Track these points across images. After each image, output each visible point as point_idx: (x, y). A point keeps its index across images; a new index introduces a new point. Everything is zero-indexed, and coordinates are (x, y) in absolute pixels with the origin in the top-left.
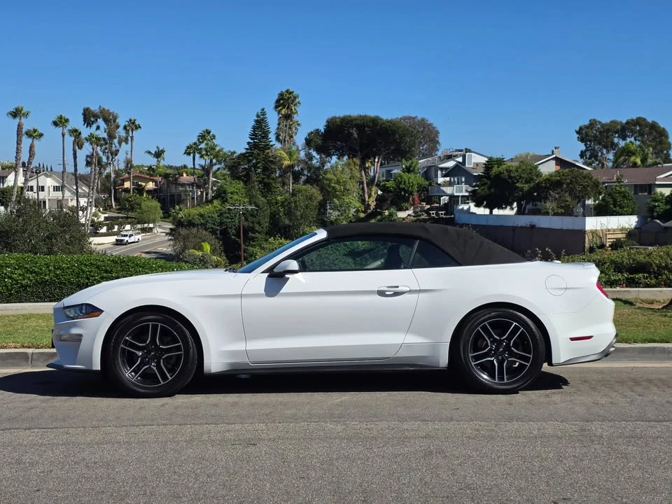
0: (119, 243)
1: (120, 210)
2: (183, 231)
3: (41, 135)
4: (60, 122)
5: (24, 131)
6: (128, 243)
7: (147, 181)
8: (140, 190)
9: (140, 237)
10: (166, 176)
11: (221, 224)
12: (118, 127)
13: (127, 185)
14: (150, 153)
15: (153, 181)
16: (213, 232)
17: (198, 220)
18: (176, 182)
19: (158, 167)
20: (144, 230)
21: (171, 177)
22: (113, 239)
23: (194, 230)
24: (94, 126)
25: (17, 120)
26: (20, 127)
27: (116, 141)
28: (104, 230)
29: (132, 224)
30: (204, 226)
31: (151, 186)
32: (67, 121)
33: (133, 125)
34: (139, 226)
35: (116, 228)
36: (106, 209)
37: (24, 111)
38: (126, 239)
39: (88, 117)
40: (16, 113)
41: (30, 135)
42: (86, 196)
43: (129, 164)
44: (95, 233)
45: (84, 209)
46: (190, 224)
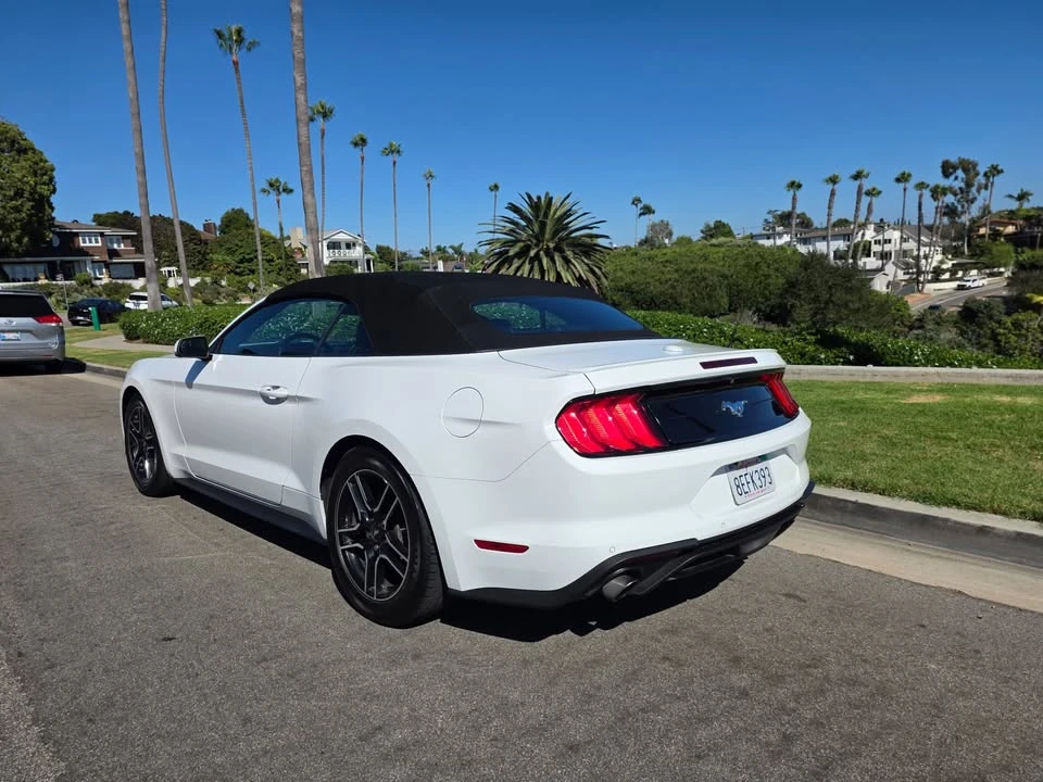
0: (961, 288)
1: (971, 256)
2: (1023, 275)
3: (879, 193)
4: (903, 178)
5: (864, 191)
6: (970, 288)
7: (1006, 225)
8: (995, 235)
9: (985, 282)
10: (1027, 218)
12: (977, 174)
13: (982, 231)
14: (1010, 196)
15: (1013, 224)
18: (1039, 223)
19: (1018, 210)
20: (991, 275)
21: (1034, 219)
22: (954, 284)
24: (952, 177)
25: (858, 182)
26: (860, 188)
27: (974, 189)
28: (947, 276)
29: (979, 269)
31: (1010, 229)
32: (909, 175)
33: (995, 171)
34: (988, 271)
35: (960, 274)
36: (955, 255)
37: (865, 173)
38: (968, 284)
39: (947, 169)
40: (857, 176)
41: (868, 193)
42: (929, 245)
43: (986, 210)
44: (936, 279)
45: (926, 257)
46: (1033, 266)
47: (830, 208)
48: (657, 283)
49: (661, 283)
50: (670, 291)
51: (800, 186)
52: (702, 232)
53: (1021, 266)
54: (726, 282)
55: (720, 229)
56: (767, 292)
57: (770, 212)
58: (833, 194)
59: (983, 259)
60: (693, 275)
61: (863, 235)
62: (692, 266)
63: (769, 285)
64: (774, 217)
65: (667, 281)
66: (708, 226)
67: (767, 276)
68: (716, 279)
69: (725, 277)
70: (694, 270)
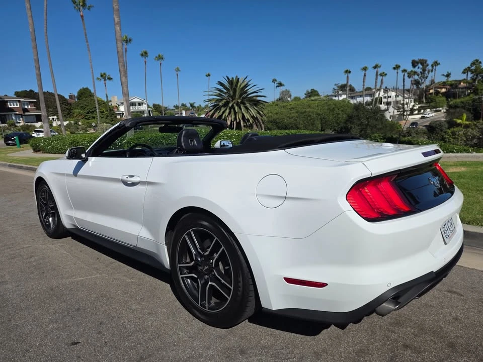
0: (423, 117)
1: (426, 103)
2: (452, 111)
3: (386, 74)
4: (397, 67)
5: (379, 74)
6: (427, 117)
7: (441, 88)
8: (437, 93)
9: (433, 114)
10: (451, 85)
11: (473, 106)
12: (428, 65)
13: (431, 91)
14: (443, 75)
15: (445, 88)
16: (469, 110)
17: (460, 105)
18: (456, 87)
19: (448, 81)
20: (436, 111)
21: (455, 85)
22: (420, 116)
23: (458, 110)
24: (417, 67)
25: (376, 70)
26: (377, 72)
27: (426, 72)
28: (416, 112)
29: (431, 109)
30: (464, 107)
31: (444, 90)
32: (399, 66)
33: (436, 64)
34: (434, 109)
35: (422, 111)
36: (420, 103)
37: (379, 65)
38: (426, 116)
39: (414, 64)
40: (376, 67)
41: (381, 75)
42: (409, 98)
43: (433, 82)
44: (412, 114)
45: (407, 104)
46: (456, 107)
47: (364, 82)
48: (288, 119)
49: (290, 118)
50: (294, 122)
51: (350, 72)
52: (305, 94)
53: (450, 107)
54: (320, 117)
55: (313, 93)
56: (338, 121)
57: (335, 85)
58: (365, 75)
59: (432, 104)
60: (304, 114)
61: (379, 94)
62: (304, 110)
63: (339, 118)
64: (338, 87)
65: (292, 117)
66: (308, 91)
67: (338, 114)
68: (315, 116)
69: (319, 115)
70: (305, 112)
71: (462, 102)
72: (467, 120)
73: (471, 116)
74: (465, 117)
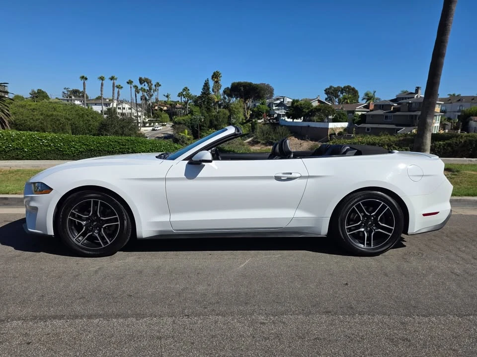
0: (153, 130)
1: (154, 117)
2: (177, 126)
3: (122, 87)
4: (130, 82)
5: (115, 85)
6: (157, 130)
7: (164, 106)
8: (161, 110)
9: (161, 128)
10: (171, 105)
11: (191, 123)
12: (152, 85)
13: (156, 108)
14: (164, 95)
15: (166, 106)
16: (188, 127)
17: (182, 122)
18: (175, 107)
19: (168, 101)
20: (163, 125)
21: (173, 105)
22: (151, 128)
23: (181, 126)
24: (143, 85)
25: (112, 81)
26: (114, 84)
27: (152, 91)
28: (148, 125)
29: (158, 123)
30: (185, 124)
31: (165, 108)
32: (132, 82)
33: (158, 85)
34: (161, 124)
35: (152, 124)
36: (148, 117)
37: (115, 78)
38: (156, 128)
39: (141, 81)
40: (112, 78)
41: (118, 87)
42: (141, 112)
43: (157, 100)
44: (144, 126)
45: (140, 117)
46: (180, 123)
47: (101, 91)
48: (32, 121)
49: (34, 120)
50: (40, 125)
51: (86, 79)
52: (30, 94)
53: (175, 123)
56: (90, 128)
57: (65, 89)
58: (102, 85)
59: (158, 119)
60: (51, 117)
61: (113, 104)
62: (51, 113)
63: (90, 125)
64: (68, 91)
65: (37, 120)
66: (33, 91)
68: (64, 120)
70: (52, 115)
71: (184, 120)
72: (188, 134)
73: (190, 131)
74: (186, 131)
